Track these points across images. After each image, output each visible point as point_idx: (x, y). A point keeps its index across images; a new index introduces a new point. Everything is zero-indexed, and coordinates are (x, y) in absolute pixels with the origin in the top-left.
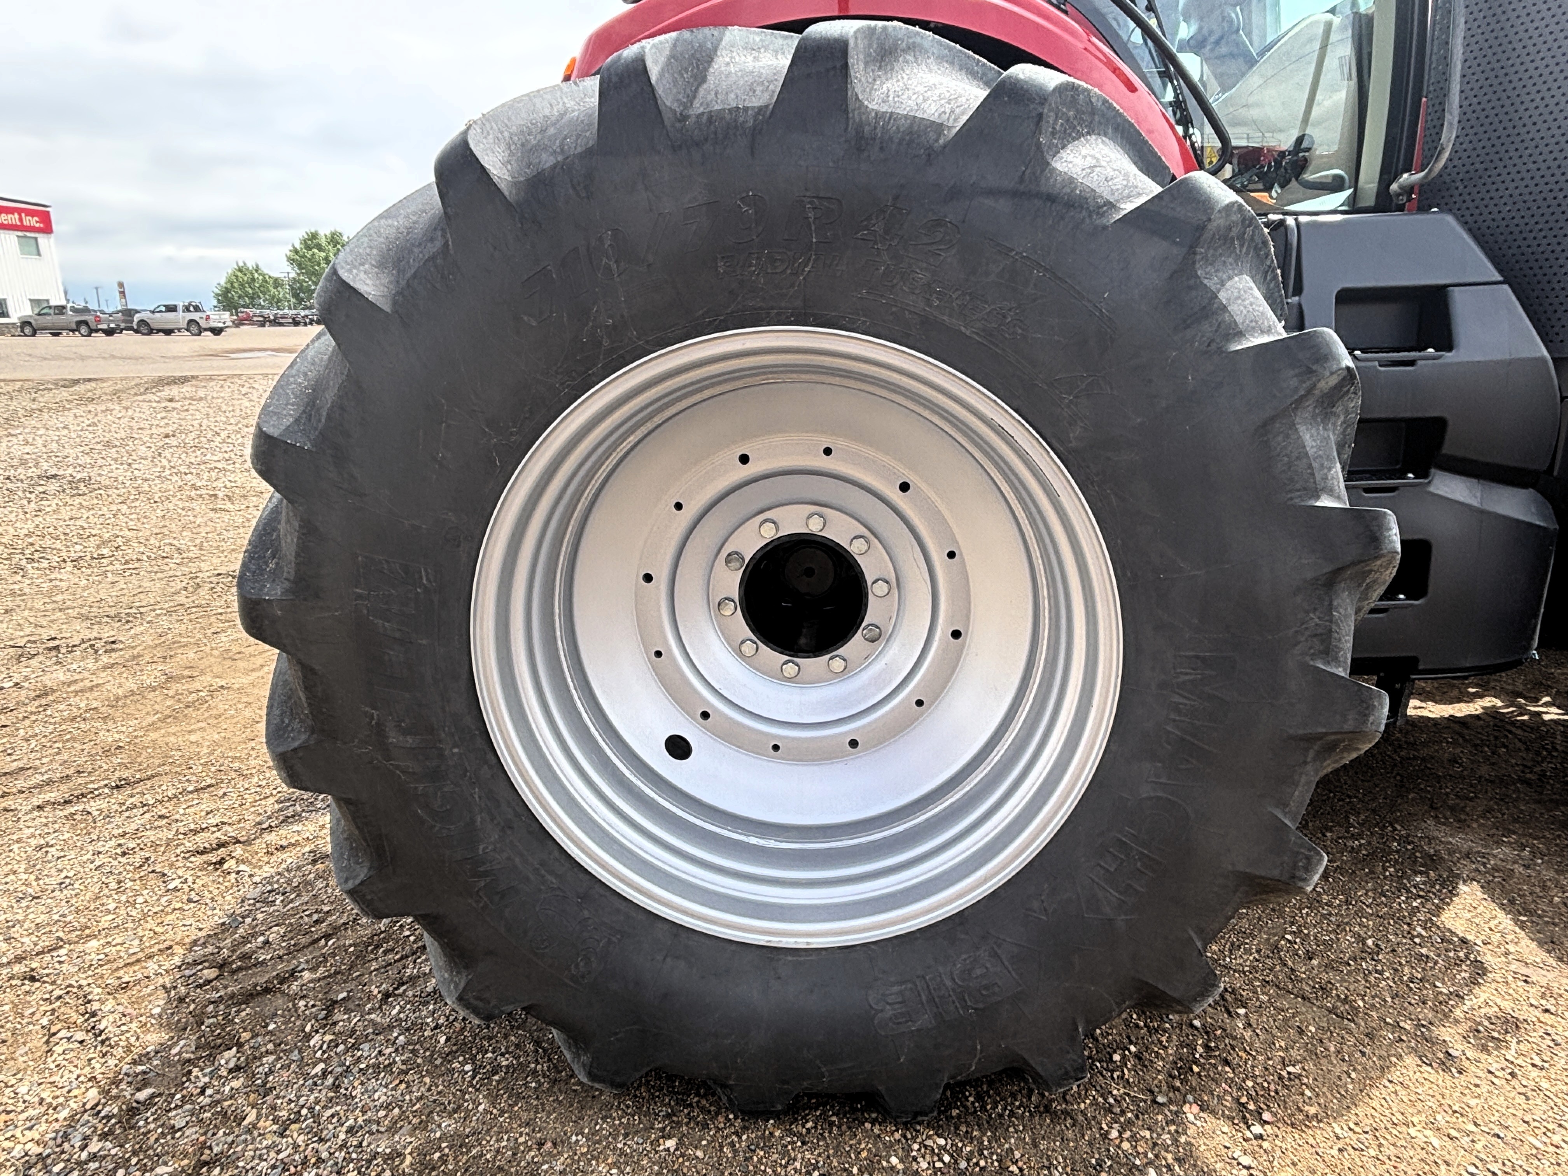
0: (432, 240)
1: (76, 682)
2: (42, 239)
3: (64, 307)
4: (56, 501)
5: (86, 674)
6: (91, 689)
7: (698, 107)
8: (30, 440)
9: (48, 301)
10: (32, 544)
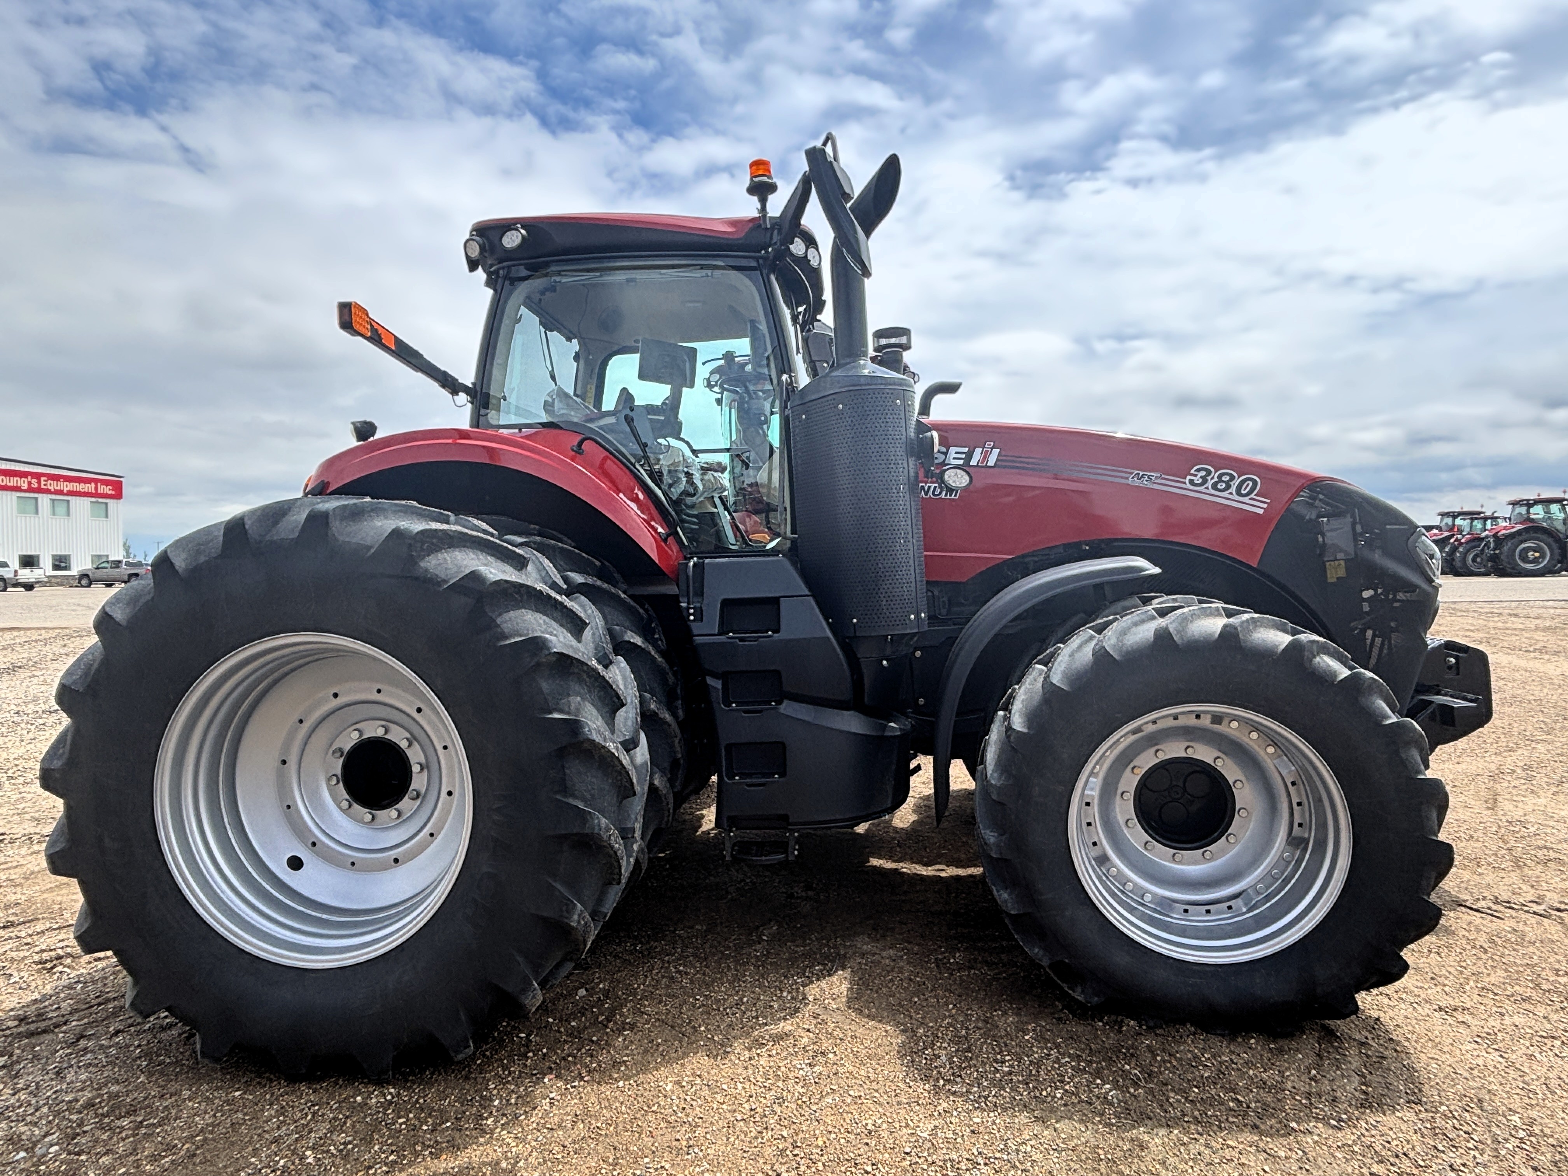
0: (149, 593)
1: (6, 863)
2: (111, 502)
3: (120, 562)
4: (51, 731)
5: (17, 858)
6: (16, 867)
7: (268, 538)
8: (49, 681)
9: (107, 556)
10: (17, 765)
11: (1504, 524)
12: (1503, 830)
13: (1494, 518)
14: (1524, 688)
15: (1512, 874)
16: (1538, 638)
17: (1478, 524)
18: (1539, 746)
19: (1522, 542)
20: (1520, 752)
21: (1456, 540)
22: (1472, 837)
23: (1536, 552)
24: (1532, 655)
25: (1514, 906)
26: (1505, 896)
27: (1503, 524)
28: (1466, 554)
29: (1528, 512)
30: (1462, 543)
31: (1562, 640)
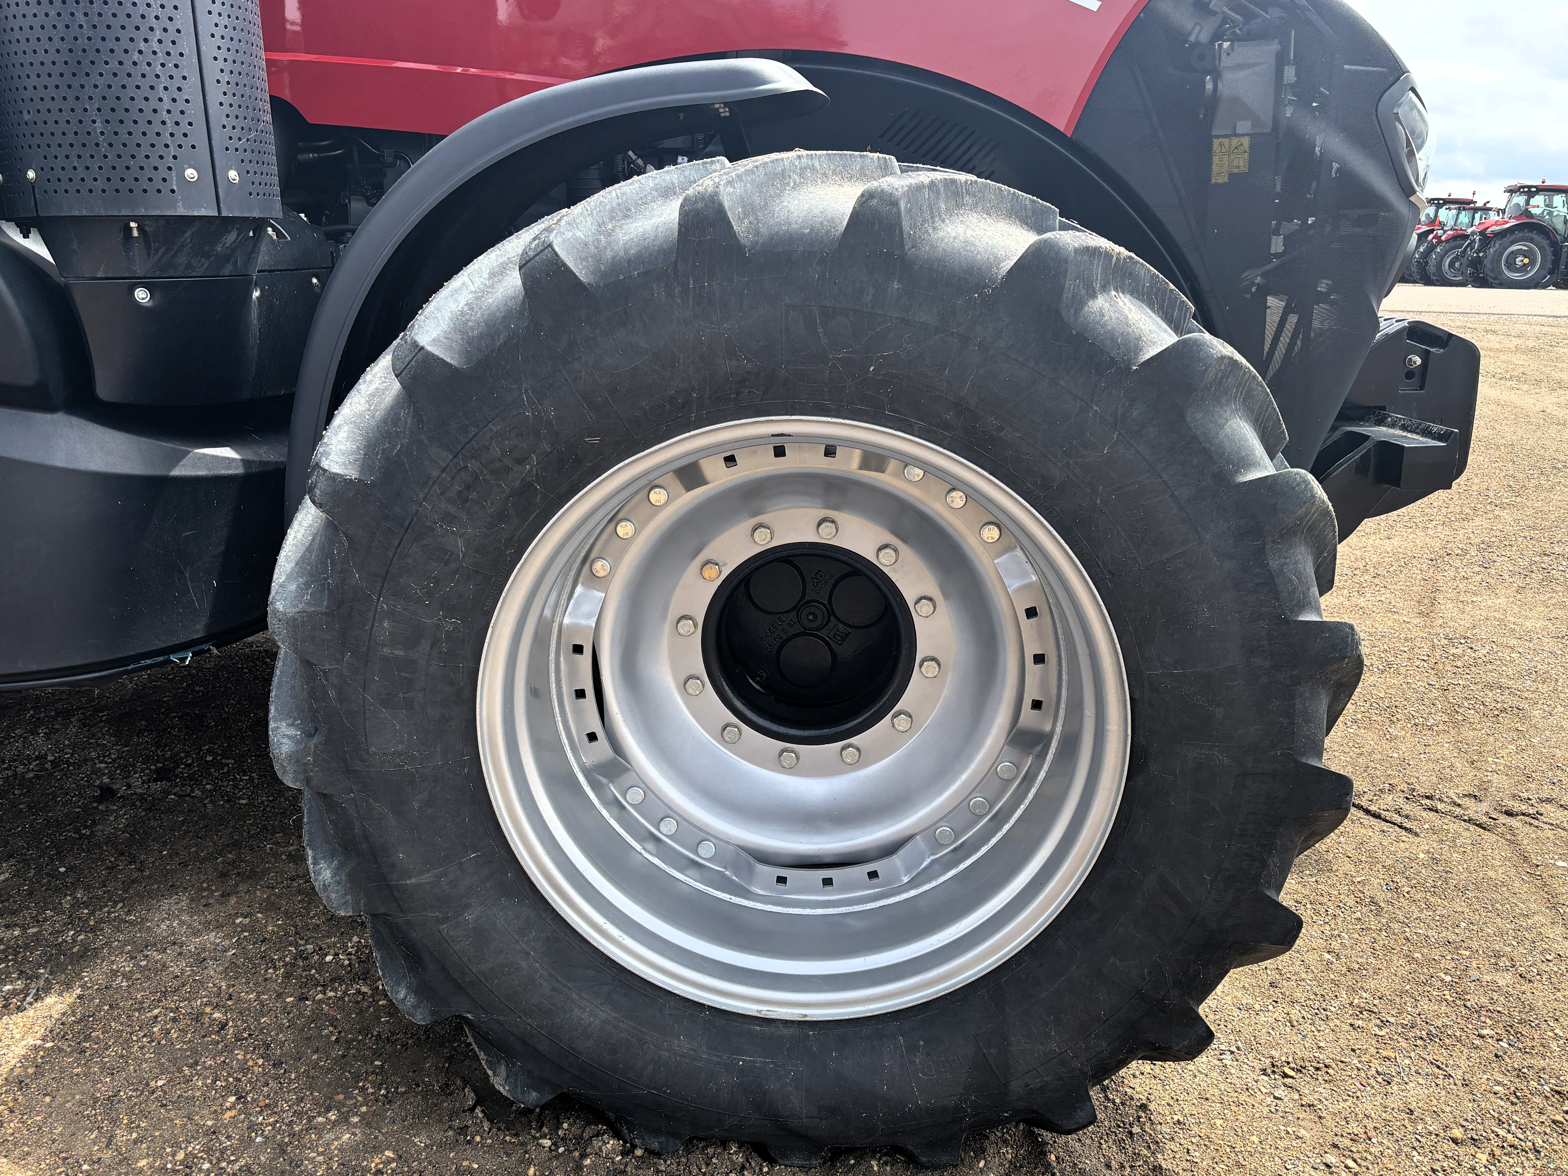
11: (1497, 218)
12: (1438, 653)
13: (1485, 209)
14: (1494, 428)
15: (1443, 738)
16: (1517, 362)
17: (1464, 218)
18: (1504, 514)
19: (1512, 243)
20: (1478, 521)
21: (1435, 237)
22: (1390, 665)
23: (1525, 257)
24: (1509, 383)
25: (1440, 806)
26: (1425, 783)
27: (1493, 217)
28: (1442, 257)
29: (1527, 202)
30: (1443, 242)
31: (1546, 366)
